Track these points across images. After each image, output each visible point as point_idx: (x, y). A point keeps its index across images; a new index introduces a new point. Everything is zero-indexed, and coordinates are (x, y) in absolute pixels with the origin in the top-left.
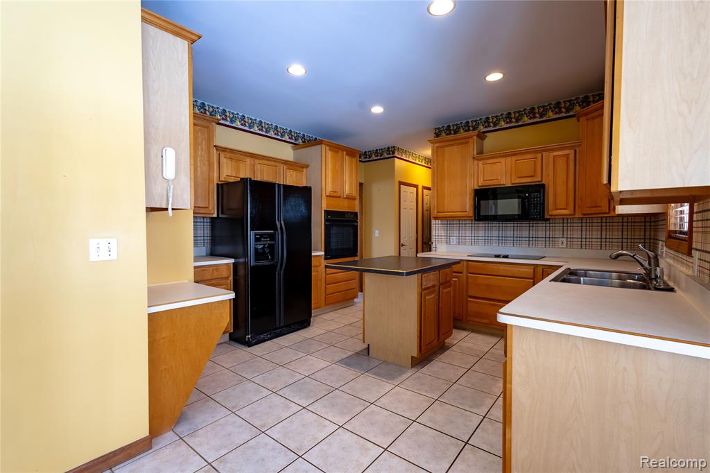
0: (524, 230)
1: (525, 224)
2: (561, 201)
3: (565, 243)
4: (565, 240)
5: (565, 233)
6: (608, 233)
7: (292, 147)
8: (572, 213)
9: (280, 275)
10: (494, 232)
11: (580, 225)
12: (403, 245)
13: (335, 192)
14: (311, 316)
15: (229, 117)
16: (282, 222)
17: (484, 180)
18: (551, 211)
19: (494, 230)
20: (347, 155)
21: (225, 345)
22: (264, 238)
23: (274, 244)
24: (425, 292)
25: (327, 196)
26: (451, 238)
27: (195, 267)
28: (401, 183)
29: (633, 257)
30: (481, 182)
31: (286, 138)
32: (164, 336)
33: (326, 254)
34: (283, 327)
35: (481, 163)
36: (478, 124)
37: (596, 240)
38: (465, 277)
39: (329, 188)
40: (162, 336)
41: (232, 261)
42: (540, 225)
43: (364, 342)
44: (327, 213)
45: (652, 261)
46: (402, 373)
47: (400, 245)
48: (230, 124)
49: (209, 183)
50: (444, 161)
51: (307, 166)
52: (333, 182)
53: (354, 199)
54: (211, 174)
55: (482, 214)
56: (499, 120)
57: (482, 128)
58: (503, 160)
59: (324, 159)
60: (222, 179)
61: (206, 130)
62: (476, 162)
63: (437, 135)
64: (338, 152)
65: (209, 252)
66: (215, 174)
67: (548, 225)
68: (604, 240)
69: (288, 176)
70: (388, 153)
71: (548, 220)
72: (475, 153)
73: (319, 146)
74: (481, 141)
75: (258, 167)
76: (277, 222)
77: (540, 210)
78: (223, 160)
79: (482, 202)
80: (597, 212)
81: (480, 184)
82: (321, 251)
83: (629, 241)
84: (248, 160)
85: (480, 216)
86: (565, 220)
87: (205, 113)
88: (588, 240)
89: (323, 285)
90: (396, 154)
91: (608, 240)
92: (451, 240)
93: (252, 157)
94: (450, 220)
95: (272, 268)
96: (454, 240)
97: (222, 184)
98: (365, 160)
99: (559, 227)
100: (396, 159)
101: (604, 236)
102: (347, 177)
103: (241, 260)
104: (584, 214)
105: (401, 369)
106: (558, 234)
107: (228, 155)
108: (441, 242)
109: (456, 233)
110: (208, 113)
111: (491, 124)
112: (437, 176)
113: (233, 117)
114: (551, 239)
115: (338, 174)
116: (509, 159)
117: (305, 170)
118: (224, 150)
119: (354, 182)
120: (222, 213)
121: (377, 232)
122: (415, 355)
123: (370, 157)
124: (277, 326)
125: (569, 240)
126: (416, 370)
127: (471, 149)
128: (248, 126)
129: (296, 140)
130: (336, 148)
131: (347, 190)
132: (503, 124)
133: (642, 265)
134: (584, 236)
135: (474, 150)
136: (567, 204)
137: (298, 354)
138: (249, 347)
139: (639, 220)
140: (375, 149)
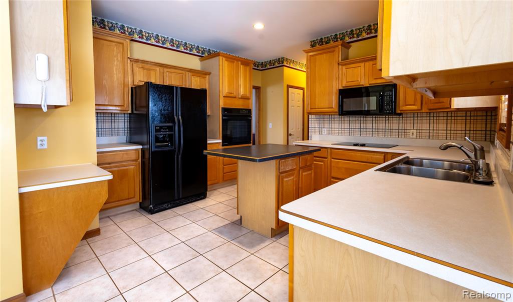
0: (381, 123)
1: (382, 118)
2: (410, 99)
3: (415, 134)
4: (415, 131)
5: (415, 125)
6: (453, 125)
7: (199, 59)
8: (420, 108)
9: (178, 159)
10: (357, 125)
11: (428, 118)
12: (290, 135)
13: (231, 93)
14: (207, 190)
15: (145, 36)
16: (180, 117)
17: (347, 82)
18: (402, 107)
19: (357, 123)
20: (242, 64)
21: (134, 212)
22: (164, 129)
23: (172, 134)
24: (282, 175)
25: (224, 97)
26: (323, 129)
27: (98, 153)
28: (289, 86)
29: (460, 148)
30: (344, 84)
31: (194, 52)
32: (42, 210)
33: (223, 142)
34: (180, 199)
35: (344, 67)
36: (344, 36)
37: (442, 132)
38: (329, 162)
39: (225, 89)
40: (40, 211)
41: (140, 147)
42: (394, 119)
43: (238, 214)
44: (224, 110)
45: (478, 152)
46: (262, 241)
47: (288, 135)
48: (146, 42)
49: (124, 87)
50: (315, 67)
51: (210, 74)
52: (230, 85)
53: (248, 99)
54: (126, 79)
55: (344, 110)
56: (361, 32)
57: (347, 39)
58: (362, 64)
59: (221, 67)
60: (136, 83)
61: (121, 45)
62: (340, 67)
63: (312, 46)
64: (234, 62)
65: (128, 139)
66: (130, 79)
67: (401, 119)
68: (449, 132)
69: (193, 81)
70: (279, 63)
71: (400, 114)
72: (340, 60)
73: (218, 57)
74: (346, 50)
75: (167, 74)
76: (175, 117)
77: (392, 106)
78: (136, 69)
79: (345, 100)
80: (441, 107)
81: (344, 85)
82: (219, 139)
83: (472, 132)
84: (158, 69)
85: (343, 112)
86: (416, 114)
87: (124, 33)
88: (435, 131)
89: (221, 166)
90: (285, 64)
91: (452, 132)
92: (323, 131)
93: (160, 66)
94: (322, 115)
95: (172, 153)
96: (325, 131)
97: (135, 87)
98: (261, 69)
99: (410, 120)
100: (285, 67)
101: (449, 129)
102: (241, 82)
103: (146, 147)
104: (430, 109)
105: (262, 238)
106: (410, 126)
107: (140, 65)
108: (315, 133)
109: (327, 125)
110: (127, 33)
111: (355, 36)
112: (310, 79)
113: (148, 36)
114: (403, 131)
115: (233, 78)
116: (367, 64)
117: (207, 76)
118: (137, 61)
119: (248, 86)
120: (136, 110)
121: (270, 124)
122: (274, 227)
123: (265, 66)
124: (176, 198)
125: (418, 131)
126: (275, 240)
127: (337, 56)
128: (161, 42)
129: (203, 53)
130: (232, 58)
131: (242, 92)
132: (365, 35)
133: (469, 157)
134: (431, 128)
135: (339, 57)
136: (415, 100)
137: (186, 222)
138: (152, 214)
139: (481, 114)
140: (269, 60)
